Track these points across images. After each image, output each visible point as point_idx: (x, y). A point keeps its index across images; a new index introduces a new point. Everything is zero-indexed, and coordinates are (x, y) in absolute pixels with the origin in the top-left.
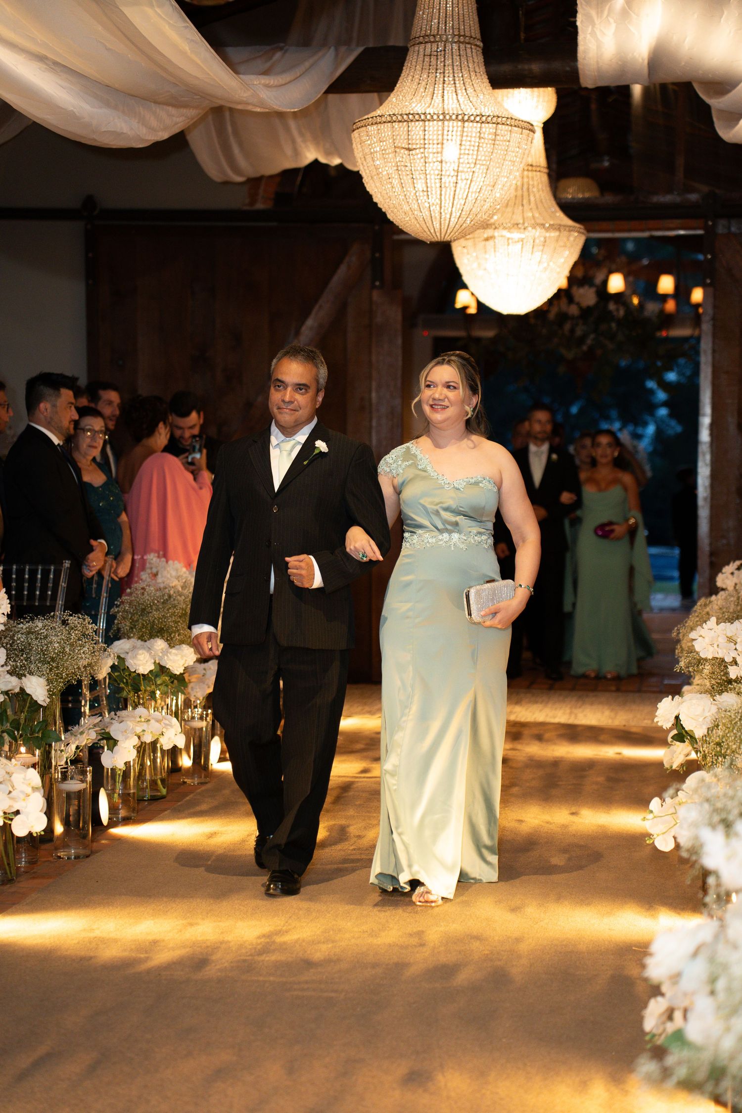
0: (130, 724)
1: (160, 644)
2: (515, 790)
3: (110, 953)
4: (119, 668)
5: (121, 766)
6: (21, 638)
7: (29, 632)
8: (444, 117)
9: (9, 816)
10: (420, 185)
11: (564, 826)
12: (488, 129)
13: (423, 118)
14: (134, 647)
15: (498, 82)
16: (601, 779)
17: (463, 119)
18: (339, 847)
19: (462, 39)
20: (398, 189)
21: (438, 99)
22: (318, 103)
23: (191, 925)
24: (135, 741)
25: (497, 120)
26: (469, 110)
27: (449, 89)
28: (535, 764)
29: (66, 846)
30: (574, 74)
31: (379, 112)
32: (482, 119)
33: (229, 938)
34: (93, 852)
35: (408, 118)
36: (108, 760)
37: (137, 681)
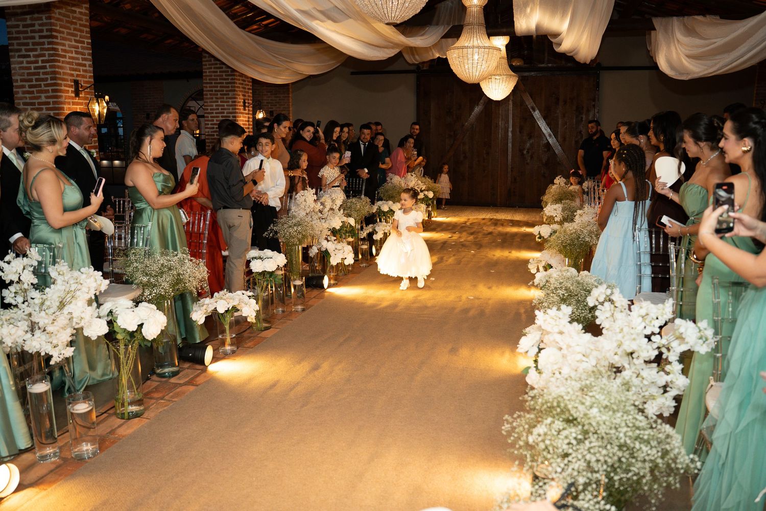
0: (381, 227)
1: (390, 202)
2: (494, 244)
3: (370, 302)
4: (379, 208)
5: (379, 239)
6: (349, 204)
7: (351, 202)
8: (473, 47)
9: (343, 259)
10: (466, 67)
11: (507, 257)
12: (487, 50)
13: (467, 47)
14: (383, 204)
15: (490, 35)
16: (519, 240)
17: (479, 47)
18: (440, 265)
19: (479, 25)
20: (460, 68)
21: (472, 42)
22: (439, 41)
23: (394, 292)
24: (383, 232)
25: (489, 48)
26: (481, 45)
27: (475, 39)
28: (501, 234)
29: (362, 263)
30: (514, 32)
31: (455, 46)
32: (485, 48)
33: (405, 297)
34: (370, 265)
35: (463, 48)
36: (375, 237)
37: (384, 213)
